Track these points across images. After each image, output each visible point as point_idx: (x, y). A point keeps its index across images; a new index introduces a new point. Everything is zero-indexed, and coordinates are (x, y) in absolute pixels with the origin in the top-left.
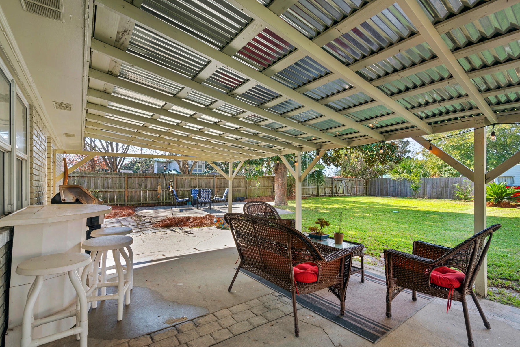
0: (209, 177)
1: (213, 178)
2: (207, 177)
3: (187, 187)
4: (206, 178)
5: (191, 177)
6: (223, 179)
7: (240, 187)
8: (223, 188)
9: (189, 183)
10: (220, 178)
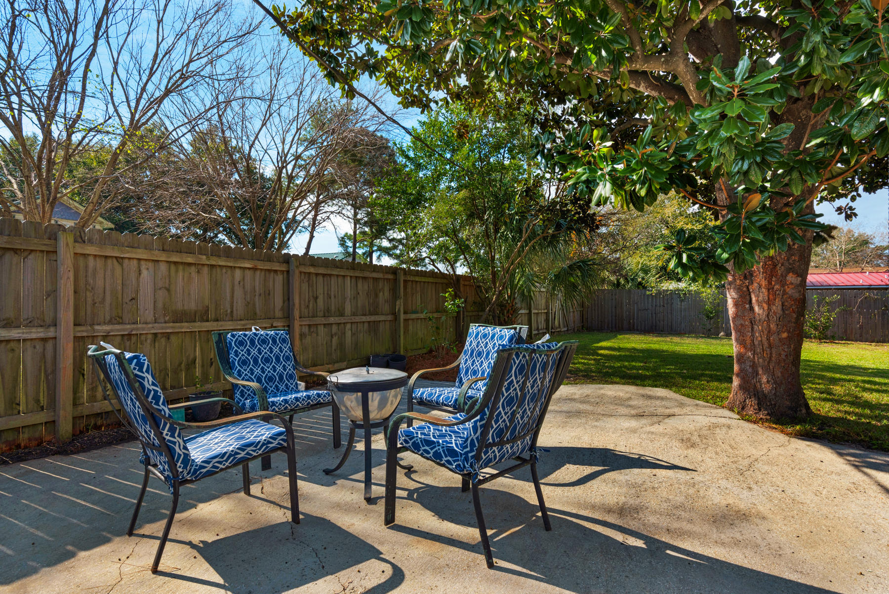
0: (268, 266)
1: (283, 268)
2: (260, 265)
3: (150, 318)
4: (255, 269)
5: (175, 258)
6: (321, 279)
7: (377, 314)
8: (324, 321)
9: (161, 294)
10: (312, 270)
